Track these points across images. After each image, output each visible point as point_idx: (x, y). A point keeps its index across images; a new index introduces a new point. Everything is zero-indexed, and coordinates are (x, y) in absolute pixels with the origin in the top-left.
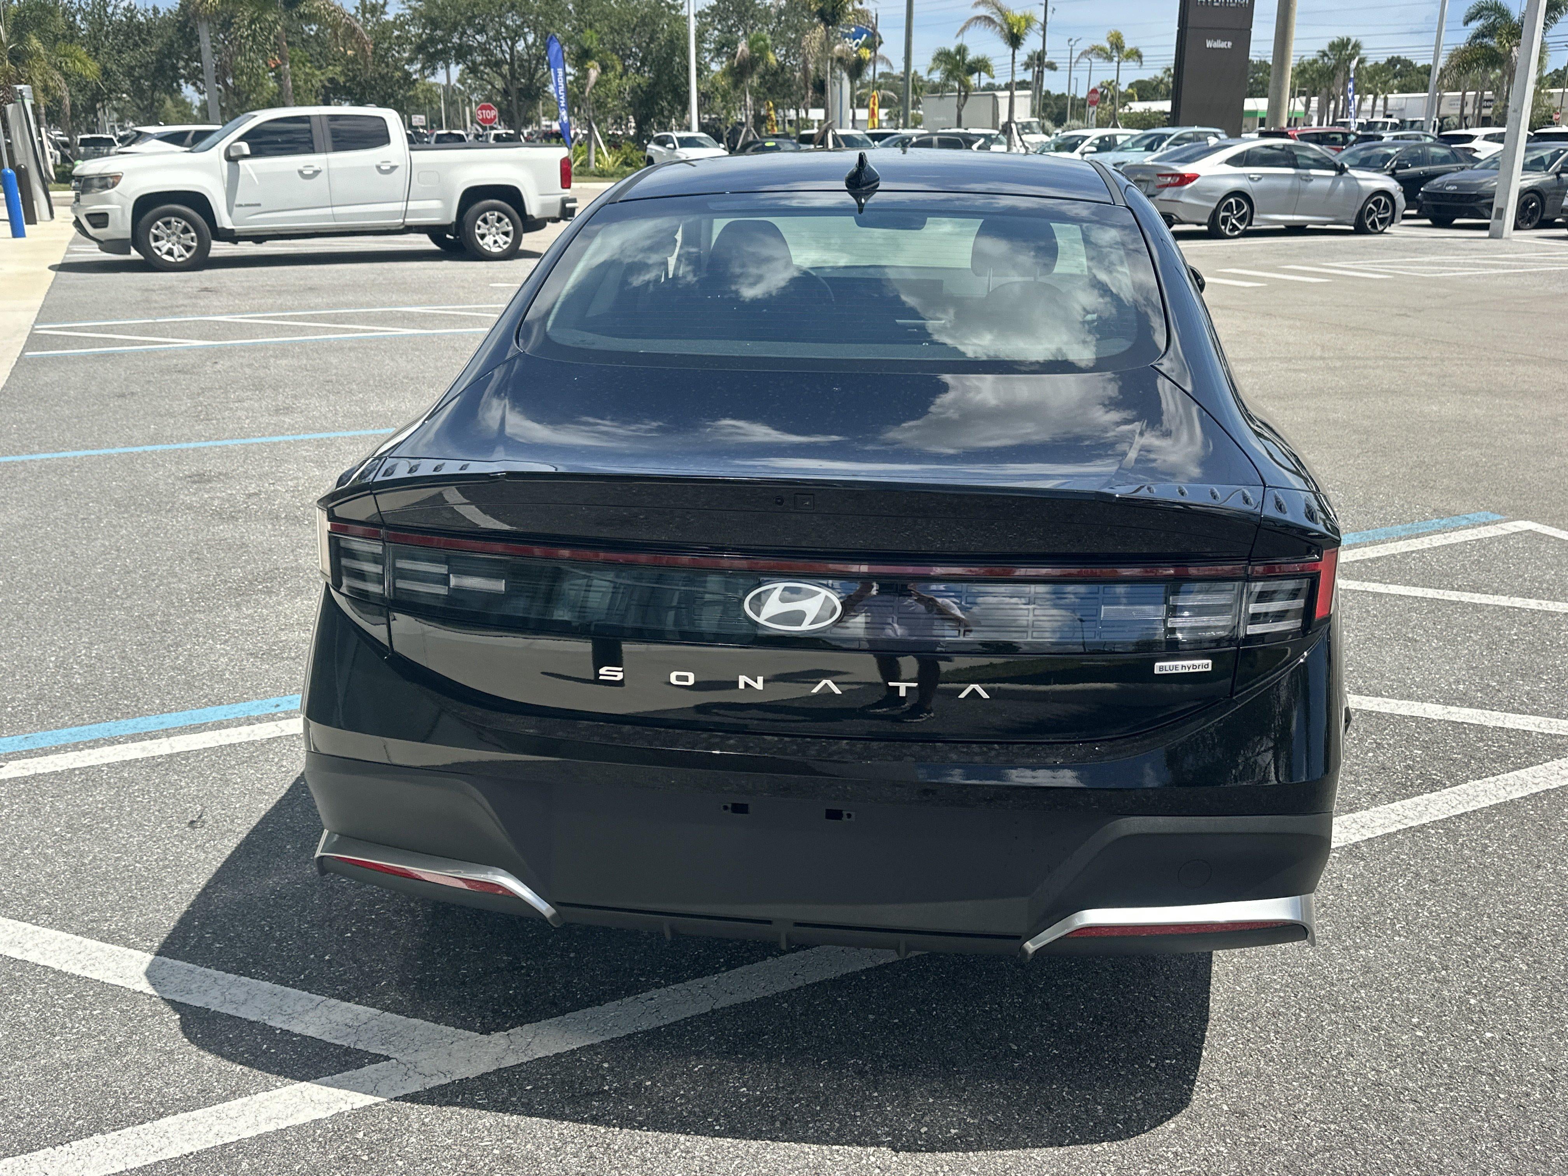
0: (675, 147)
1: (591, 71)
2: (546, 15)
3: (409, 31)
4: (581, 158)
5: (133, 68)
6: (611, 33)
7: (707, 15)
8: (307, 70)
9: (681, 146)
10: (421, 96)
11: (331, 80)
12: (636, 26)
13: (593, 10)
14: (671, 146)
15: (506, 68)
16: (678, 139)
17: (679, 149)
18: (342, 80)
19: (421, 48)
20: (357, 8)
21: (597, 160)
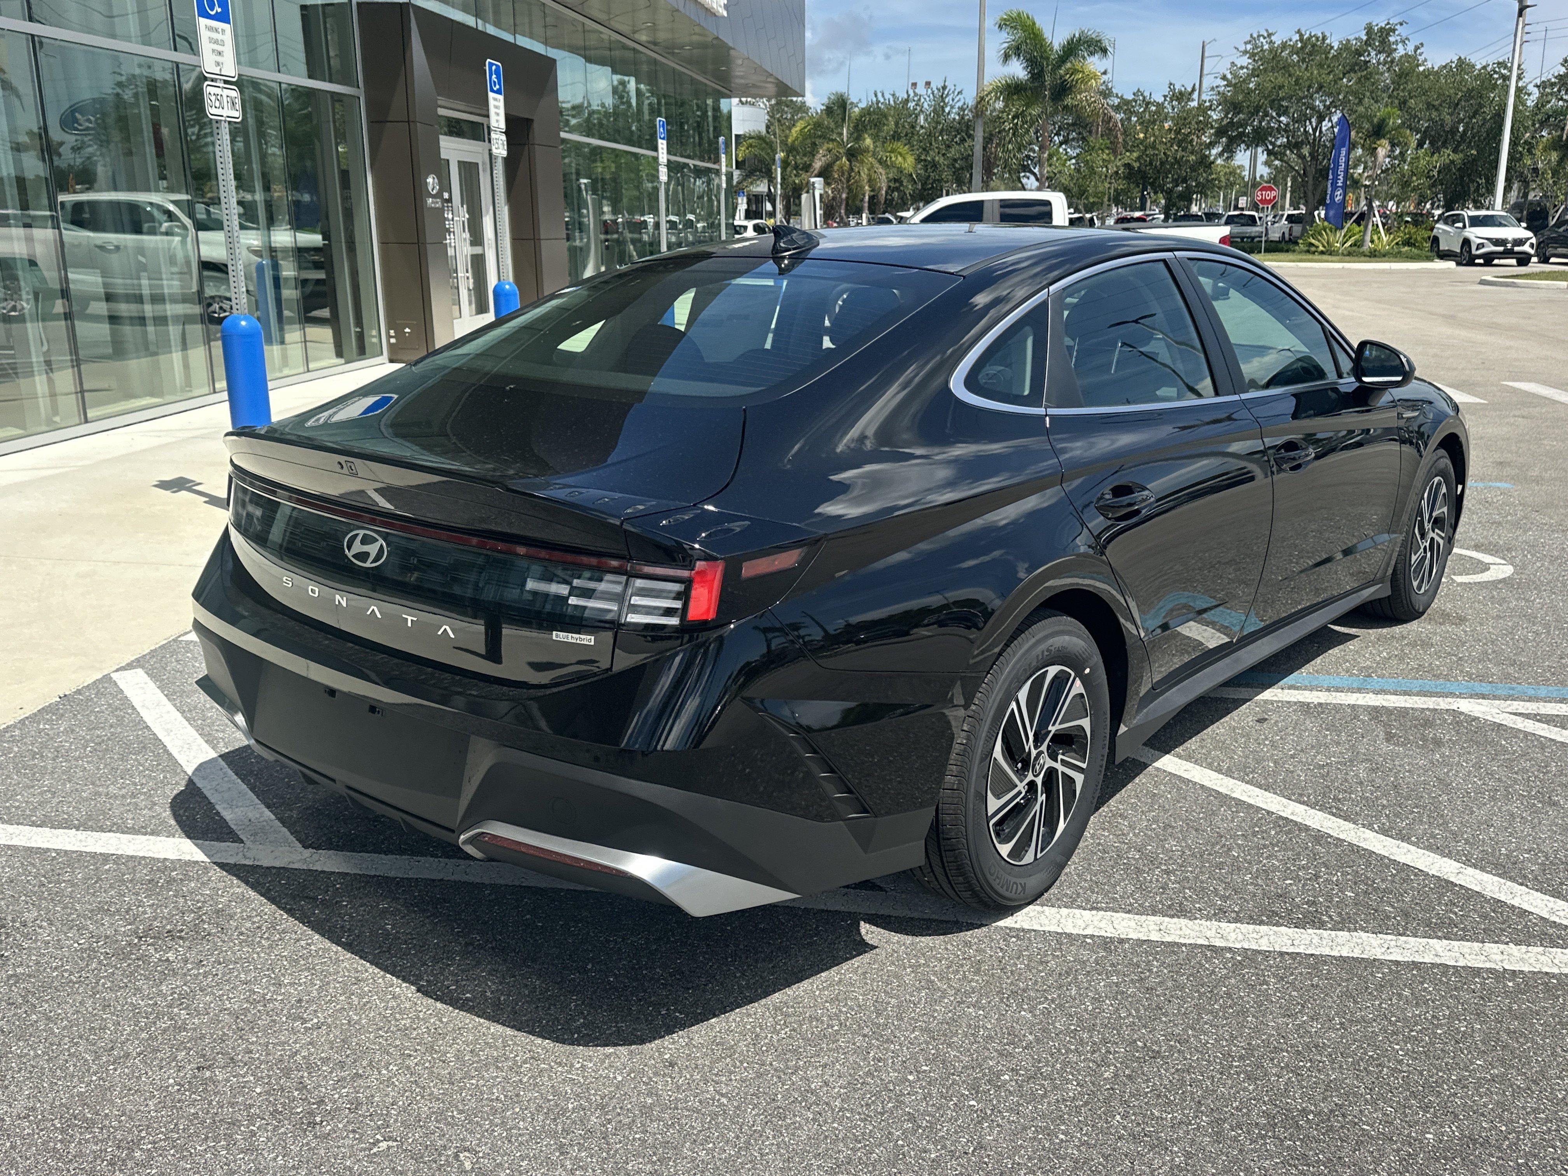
0: (1464, 227)
1: (1379, 150)
2: (1355, 94)
3: (1210, 117)
4: (1356, 237)
5: (955, 160)
6: (1428, 109)
7: (1553, 85)
8: (1105, 157)
9: (1472, 225)
10: (1223, 179)
11: (1127, 166)
12: (1460, 100)
13: (1410, 86)
14: (1460, 225)
15: (1306, 151)
16: (1470, 218)
17: (1468, 229)
18: (1136, 165)
19: (1221, 132)
20: (1165, 96)
21: (1372, 241)
